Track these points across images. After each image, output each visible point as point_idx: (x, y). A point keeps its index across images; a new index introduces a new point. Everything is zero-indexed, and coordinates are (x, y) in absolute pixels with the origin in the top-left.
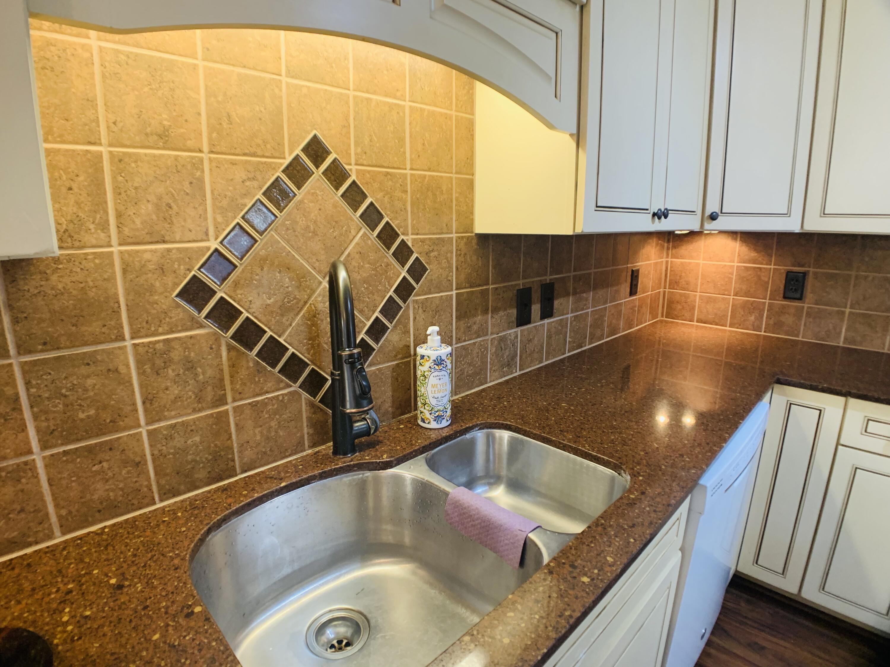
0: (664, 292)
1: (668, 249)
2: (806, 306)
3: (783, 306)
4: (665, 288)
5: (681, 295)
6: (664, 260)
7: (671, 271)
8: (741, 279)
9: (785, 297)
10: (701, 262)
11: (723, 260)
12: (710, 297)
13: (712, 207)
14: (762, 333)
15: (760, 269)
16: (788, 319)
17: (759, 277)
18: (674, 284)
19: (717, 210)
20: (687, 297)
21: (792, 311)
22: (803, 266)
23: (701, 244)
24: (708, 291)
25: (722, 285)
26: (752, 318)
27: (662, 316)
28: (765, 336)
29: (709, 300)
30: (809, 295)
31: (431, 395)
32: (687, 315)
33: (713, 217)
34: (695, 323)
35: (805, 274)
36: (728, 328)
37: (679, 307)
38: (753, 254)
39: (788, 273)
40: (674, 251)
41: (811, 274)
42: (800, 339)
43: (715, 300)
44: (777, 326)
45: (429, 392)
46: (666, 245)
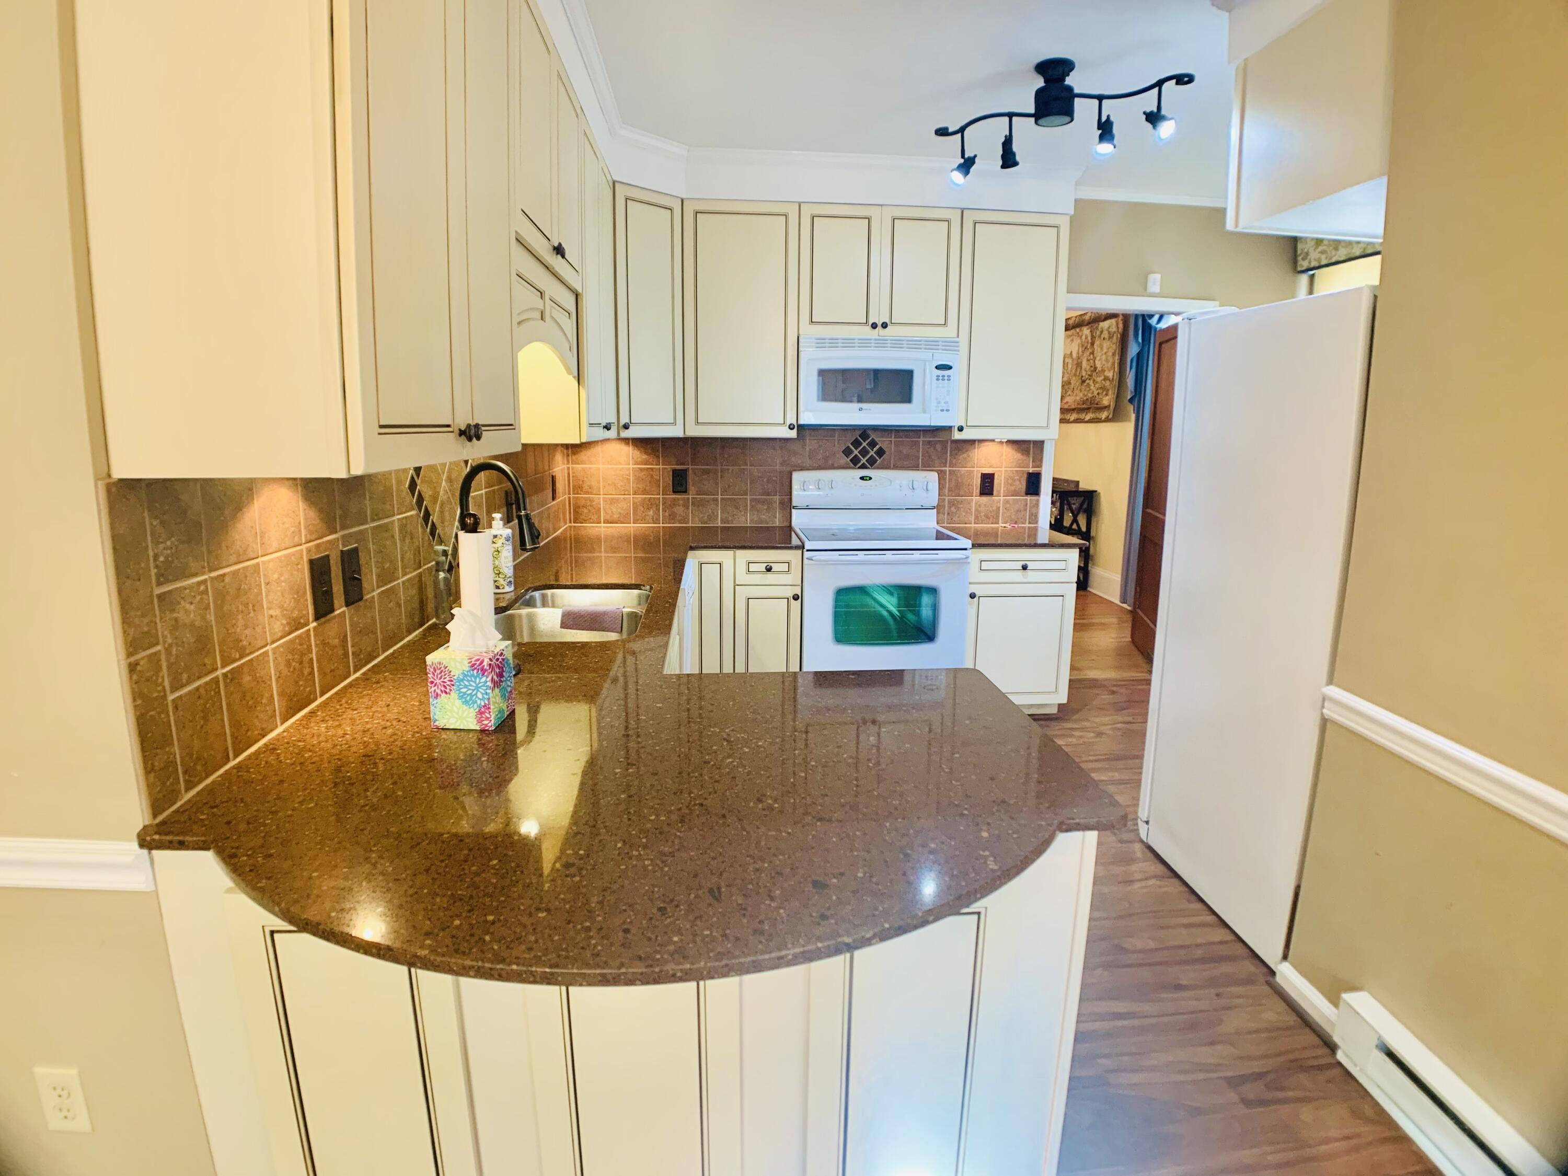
0: (569, 498)
1: (568, 455)
2: (690, 497)
3: (674, 499)
4: (570, 494)
5: (586, 499)
6: (566, 466)
7: (573, 476)
8: (638, 480)
9: (675, 492)
10: (601, 466)
11: (620, 463)
12: (612, 499)
14: (661, 525)
15: (652, 469)
16: (679, 510)
17: (652, 476)
18: (578, 488)
20: (591, 500)
21: (681, 502)
22: (683, 466)
23: (600, 450)
24: (610, 492)
25: (621, 486)
26: (652, 513)
27: (570, 522)
28: (664, 527)
29: (613, 502)
30: (692, 489)
31: (504, 565)
32: (594, 517)
33: (626, 426)
34: (602, 525)
35: (685, 471)
36: (632, 525)
37: (585, 511)
38: (645, 457)
39: (674, 472)
40: (574, 457)
41: (689, 472)
42: (691, 525)
43: (616, 501)
44: (672, 517)
45: (503, 563)
46: (567, 452)
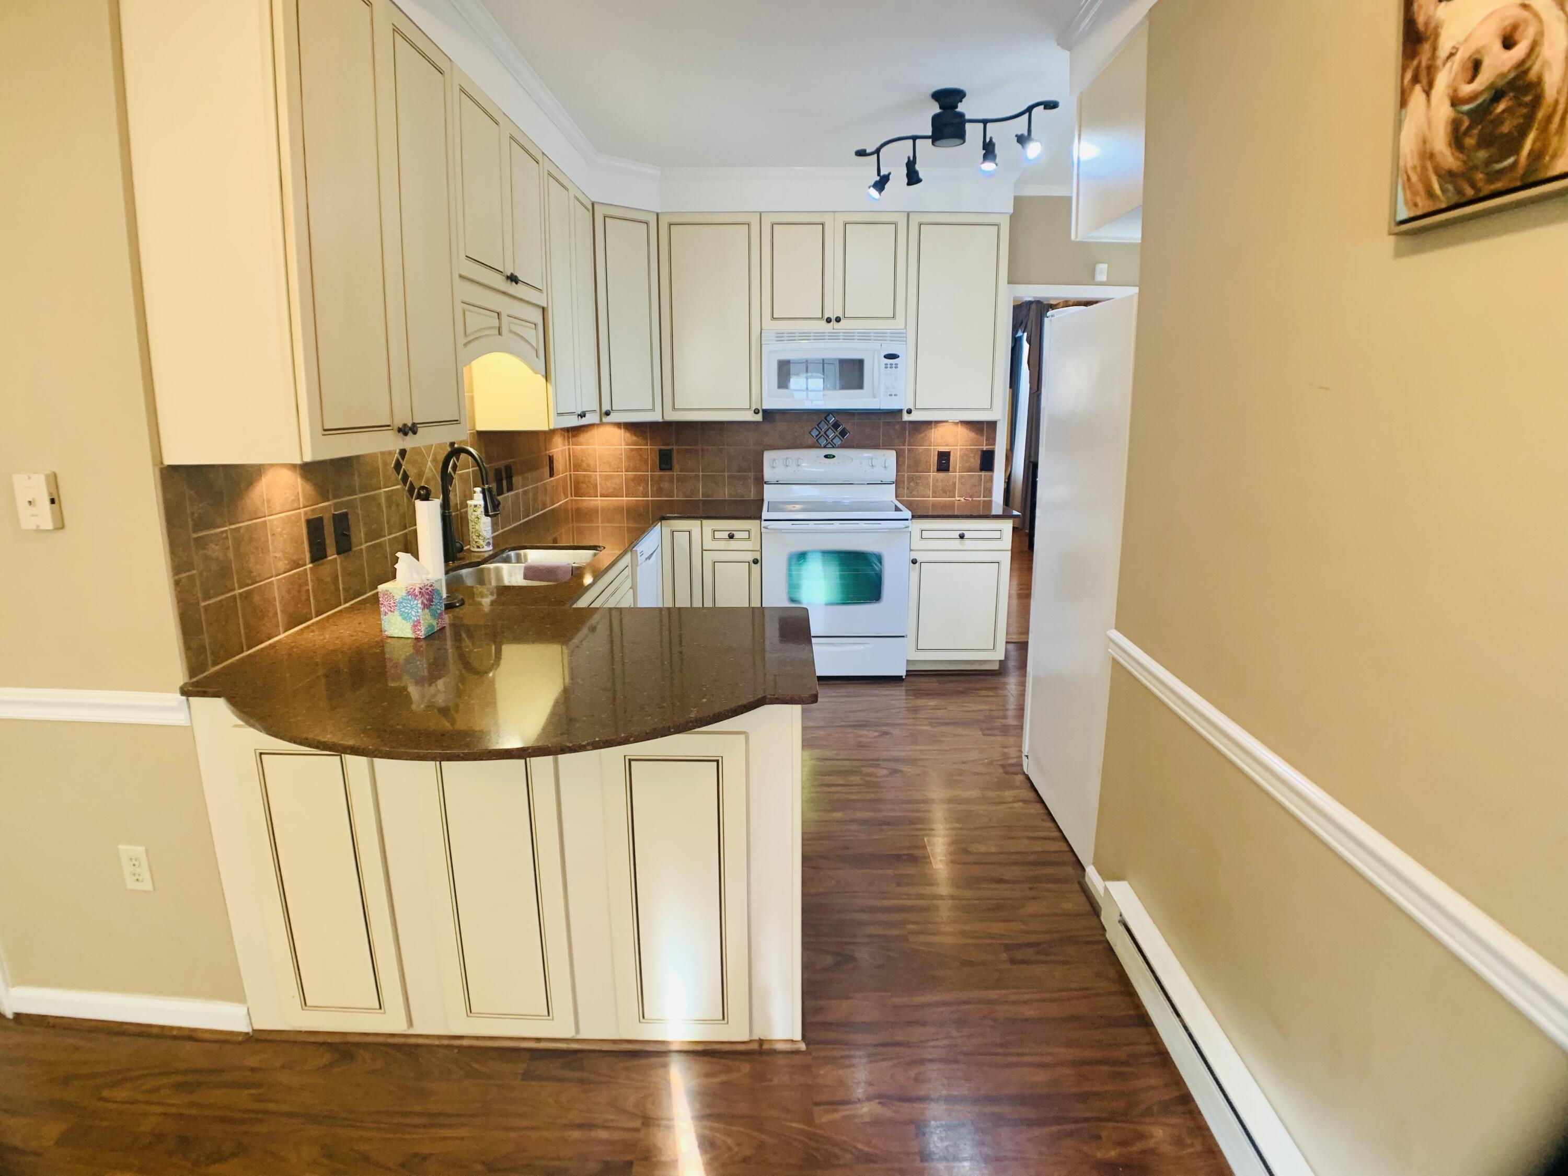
0: (570, 475)
1: (569, 438)
2: (675, 474)
3: (661, 476)
4: (570, 471)
5: (584, 476)
6: (567, 447)
7: (573, 456)
8: (629, 458)
9: (661, 469)
10: (597, 447)
11: (613, 445)
12: (607, 475)
13: (606, 407)
14: (650, 498)
15: (641, 449)
16: (665, 485)
17: (641, 456)
18: (577, 467)
19: (609, 408)
20: (590, 477)
21: (667, 478)
22: (669, 445)
23: (595, 432)
24: (605, 470)
25: (615, 464)
26: (641, 488)
27: (572, 496)
28: (652, 500)
29: (607, 478)
30: (676, 467)
32: (592, 491)
33: (607, 414)
34: (599, 498)
35: (671, 451)
36: (625, 498)
37: (584, 486)
38: (634, 438)
39: (660, 451)
40: (573, 439)
41: (675, 450)
42: (675, 498)
43: (611, 477)
44: (659, 492)
46: (566, 434)
